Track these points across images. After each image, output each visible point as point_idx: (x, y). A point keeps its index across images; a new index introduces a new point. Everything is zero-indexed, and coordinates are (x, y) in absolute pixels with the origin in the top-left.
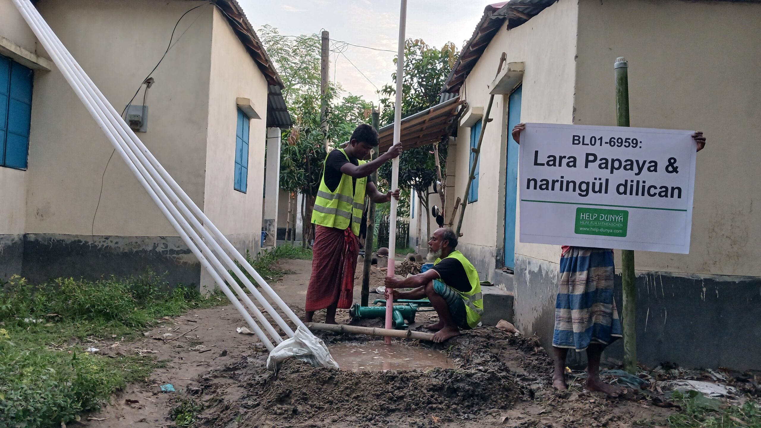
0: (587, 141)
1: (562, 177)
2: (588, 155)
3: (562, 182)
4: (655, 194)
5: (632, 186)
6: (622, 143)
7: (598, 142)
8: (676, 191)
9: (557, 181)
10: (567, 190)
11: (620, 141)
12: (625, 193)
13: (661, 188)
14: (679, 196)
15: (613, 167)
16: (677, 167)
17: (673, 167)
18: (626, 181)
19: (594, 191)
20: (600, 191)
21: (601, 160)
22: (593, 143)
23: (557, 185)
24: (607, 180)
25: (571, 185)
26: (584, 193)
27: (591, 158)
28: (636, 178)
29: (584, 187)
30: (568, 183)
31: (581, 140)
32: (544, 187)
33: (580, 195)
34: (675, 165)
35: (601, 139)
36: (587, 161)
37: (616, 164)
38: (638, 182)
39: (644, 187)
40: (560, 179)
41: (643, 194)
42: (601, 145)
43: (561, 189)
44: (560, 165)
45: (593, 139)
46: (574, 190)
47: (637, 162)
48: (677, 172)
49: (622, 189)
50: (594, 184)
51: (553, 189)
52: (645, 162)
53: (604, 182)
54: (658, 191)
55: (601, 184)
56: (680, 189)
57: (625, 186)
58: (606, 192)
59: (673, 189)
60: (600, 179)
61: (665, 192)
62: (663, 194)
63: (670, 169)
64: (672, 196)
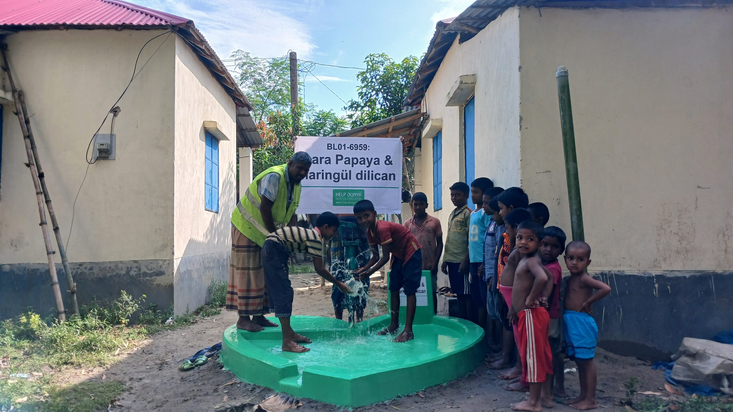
0: (336, 147)
1: (323, 171)
2: (337, 156)
3: (323, 173)
4: (380, 178)
5: (365, 174)
6: (357, 147)
7: (343, 147)
8: (392, 176)
9: (320, 173)
10: (326, 178)
11: (356, 146)
12: (361, 179)
13: (383, 174)
14: (394, 179)
15: (353, 163)
16: (391, 161)
17: (389, 161)
18: (362, 171)
19: (343, 179)
20: (346, 178)
21: (345, 159)
22: (340, 148)
23: (320, 176)
24: (350, 171)
25: (329, 175)
26: (337, 180)
27: (339, 158)
28: (367, 169)
29: (336, 176)
30: (327, 174)
31: (332, 146)
32: (312, 177)
33: (334, 181)
34: (390, 160)
35: (345, 145)
36: (337, 160)
37: (355, 161)
38: (369, 171)
39: (372, 174)
40: (322, 172)
41: (372, 179)
42: (345, 149)
43: (323, 178)
44: (321, 163)
45: (340, 145)
46: (331, 178)
47: (367, 159)
48: (392, 164)
49: (359, 176)
50: (342, 174)
51: (318, 178)
52: (372, 159)
53: (348, 172)
54: (381, 176)
55: (347, 174)
56: (394, 175)
57: (361, 174)
58: (350, 179)
59: (390, 175)
60: (346, 171)
61: (386, 177)
62: (384, 178)
63: (387, 162)
64: (390, 179)
